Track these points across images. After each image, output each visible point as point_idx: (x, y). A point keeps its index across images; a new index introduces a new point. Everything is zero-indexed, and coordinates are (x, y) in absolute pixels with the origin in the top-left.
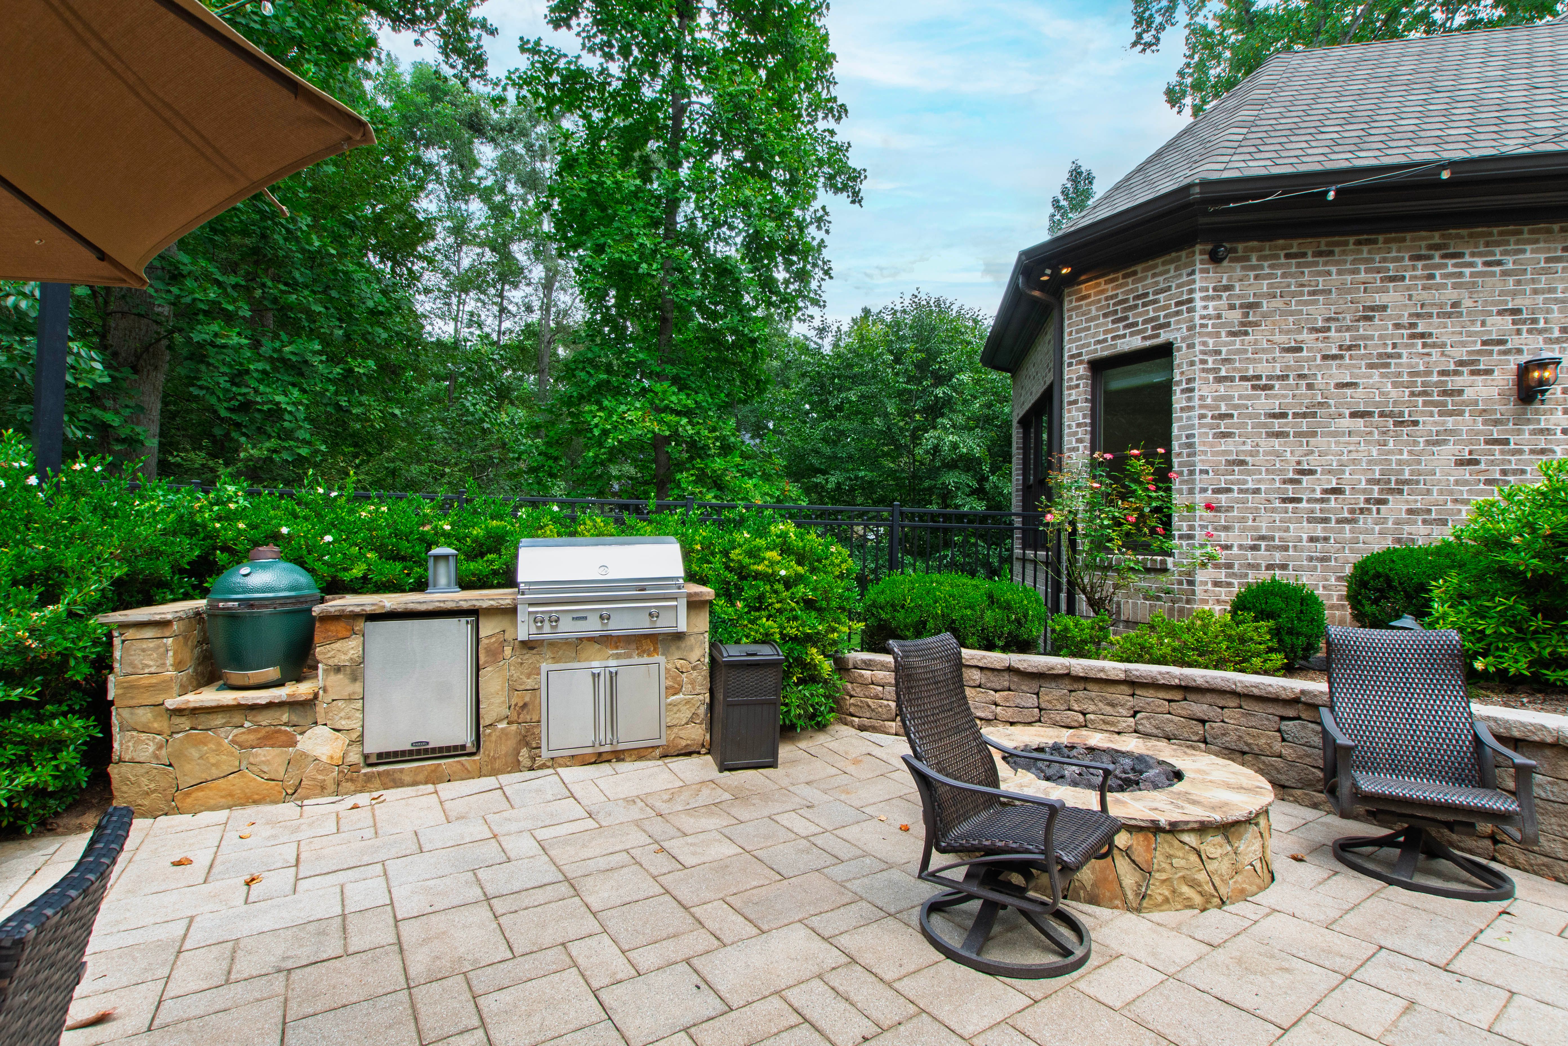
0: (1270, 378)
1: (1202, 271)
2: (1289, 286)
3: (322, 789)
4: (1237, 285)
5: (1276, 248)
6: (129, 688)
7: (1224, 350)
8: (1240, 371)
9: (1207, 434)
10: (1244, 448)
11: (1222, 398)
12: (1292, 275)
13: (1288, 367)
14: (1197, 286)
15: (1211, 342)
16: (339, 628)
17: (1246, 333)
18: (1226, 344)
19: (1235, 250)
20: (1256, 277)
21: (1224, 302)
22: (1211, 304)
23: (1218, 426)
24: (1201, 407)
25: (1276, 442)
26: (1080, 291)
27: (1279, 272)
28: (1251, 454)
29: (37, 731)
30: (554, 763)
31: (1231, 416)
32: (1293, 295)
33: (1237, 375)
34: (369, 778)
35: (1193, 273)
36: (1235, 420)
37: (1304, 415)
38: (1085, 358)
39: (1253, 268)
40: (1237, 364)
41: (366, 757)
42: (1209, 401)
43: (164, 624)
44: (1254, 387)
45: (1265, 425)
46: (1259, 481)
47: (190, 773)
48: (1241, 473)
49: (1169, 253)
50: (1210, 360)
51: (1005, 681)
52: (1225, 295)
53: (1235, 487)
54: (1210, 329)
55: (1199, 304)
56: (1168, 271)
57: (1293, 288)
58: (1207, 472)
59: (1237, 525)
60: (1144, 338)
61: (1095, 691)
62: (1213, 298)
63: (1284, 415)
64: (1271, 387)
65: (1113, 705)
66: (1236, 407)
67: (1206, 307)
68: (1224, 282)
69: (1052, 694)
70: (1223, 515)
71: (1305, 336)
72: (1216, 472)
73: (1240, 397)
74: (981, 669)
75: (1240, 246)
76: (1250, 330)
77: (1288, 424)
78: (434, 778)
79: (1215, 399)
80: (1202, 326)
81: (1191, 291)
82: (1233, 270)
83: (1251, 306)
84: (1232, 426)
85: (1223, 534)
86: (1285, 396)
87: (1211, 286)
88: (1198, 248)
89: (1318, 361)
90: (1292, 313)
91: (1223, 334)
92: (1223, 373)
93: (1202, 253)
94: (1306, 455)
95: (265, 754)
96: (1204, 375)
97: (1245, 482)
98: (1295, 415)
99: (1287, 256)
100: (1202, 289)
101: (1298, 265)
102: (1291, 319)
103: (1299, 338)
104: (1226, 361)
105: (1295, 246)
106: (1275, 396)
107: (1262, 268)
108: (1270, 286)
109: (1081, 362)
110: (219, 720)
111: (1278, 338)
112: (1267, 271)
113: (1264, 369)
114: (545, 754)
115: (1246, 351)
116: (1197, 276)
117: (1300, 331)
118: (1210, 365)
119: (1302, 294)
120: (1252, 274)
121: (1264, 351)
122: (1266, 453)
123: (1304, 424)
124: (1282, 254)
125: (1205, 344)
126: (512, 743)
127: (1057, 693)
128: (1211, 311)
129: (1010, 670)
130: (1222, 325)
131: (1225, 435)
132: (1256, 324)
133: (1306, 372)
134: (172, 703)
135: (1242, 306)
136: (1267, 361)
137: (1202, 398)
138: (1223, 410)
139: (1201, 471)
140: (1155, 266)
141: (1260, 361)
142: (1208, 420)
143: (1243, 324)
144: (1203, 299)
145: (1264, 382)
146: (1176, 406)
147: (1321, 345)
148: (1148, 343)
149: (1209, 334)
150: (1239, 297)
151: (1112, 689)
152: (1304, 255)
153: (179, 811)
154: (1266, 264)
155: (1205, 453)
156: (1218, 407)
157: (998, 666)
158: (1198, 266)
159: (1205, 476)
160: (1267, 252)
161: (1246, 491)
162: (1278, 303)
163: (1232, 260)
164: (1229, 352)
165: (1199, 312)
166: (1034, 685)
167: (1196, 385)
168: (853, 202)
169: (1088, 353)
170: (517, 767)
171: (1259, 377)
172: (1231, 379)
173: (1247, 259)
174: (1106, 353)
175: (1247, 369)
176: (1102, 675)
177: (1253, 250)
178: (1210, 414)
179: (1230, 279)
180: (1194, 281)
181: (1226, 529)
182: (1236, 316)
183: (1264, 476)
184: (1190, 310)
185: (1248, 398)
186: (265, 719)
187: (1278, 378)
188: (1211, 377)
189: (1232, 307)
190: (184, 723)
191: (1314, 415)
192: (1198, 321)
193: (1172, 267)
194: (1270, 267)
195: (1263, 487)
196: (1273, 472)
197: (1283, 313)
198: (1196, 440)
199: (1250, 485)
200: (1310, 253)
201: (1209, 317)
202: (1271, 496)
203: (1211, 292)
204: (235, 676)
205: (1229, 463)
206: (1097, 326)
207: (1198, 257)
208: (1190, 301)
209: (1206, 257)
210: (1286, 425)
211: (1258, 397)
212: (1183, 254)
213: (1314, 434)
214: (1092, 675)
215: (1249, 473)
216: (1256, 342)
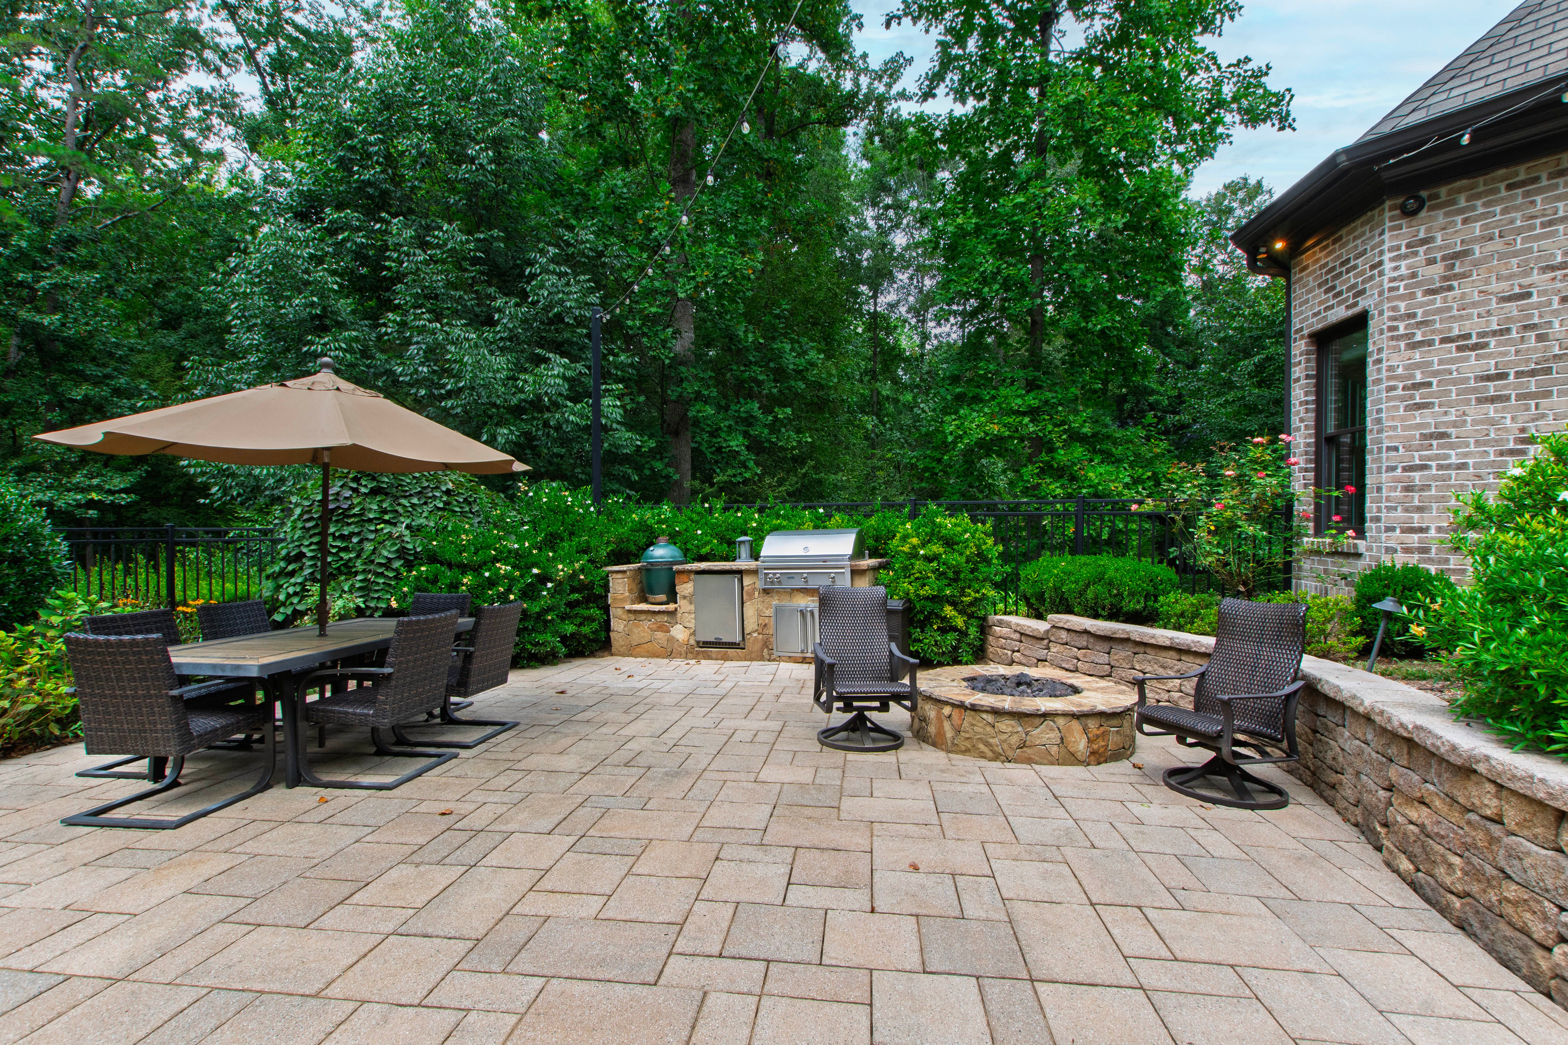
0: (1480, 335)
1: (1392, 229)
2: (1512, 222)
3: (680, 655)
4: (1439, 236)
5: (1494, 180)
6: (615, 599)
7: (1420, 312)
8: (1441, 332)
9: (1397, 408)
10: (1445, 419)
11: (1418, 366)
12: (1516, 208)
13: (1509, 319)
14: (1386, 247)
15: (1402, 305)
16: (684, 577)
17: (1450, 288)
18: (1421, 305)
19: (1436, 196)
20: (1465, 221)
21: (1421, 257)
22: (1403, 263)
23: (1412, 397)
24: (1389, 378)
25: (1491, 410)
26: (1301, 262)
27: (1498, 209)
28: (1455, 424)
29: (586, 613)
30: (779, 659)
31: (1430, 384)
32: (1519, 231)
33: (1437, 338)
34: (698, 653)
35: (1382, 233)
36: (1434, 387)
37: (1533, 373)
38: (1305, 332)
39: (1461, 211)
40: (1437, 326)
41: (698, 642)
42: (1400, 371)
43: (624, 572)
44: (1459, 349)
45: (1475, 390)
46: (1466, 455)
47: (635, 639)
48: (1439, 447)
49: (1365, 213)
50: (1402, 326)
51: (1083, 641)
52: (1421, 250)
53: (1433, 464)
54: (1402, 291)
55: (1388, 266)
56: (1364, 233)
57: (1519, 223)
58: (1396, 449)
59: (1434, 505)
60: (1348, 308)
61: (1151, 655)
62: (1406, 256)
63: (1503, 376)
64: (1485, 345)
65: (1164, 668)
66: (1435, 374)
67: (1396, 268)
68: (1422, 235)
69: (1120, 654)
70: (1416, 495)
71: (1535, 277)
72: (1408, 449)
73: (1441, 362)
74: (1069, 630)
75: (1443, 191)
76: (1455, 284)
77: (1510, 386)
78: (726, 658)
79: (1406, 368)
80: (1391, 289)
81: (1381, 253)
82: (1432, 219)
83: (1457, 256)
84: (1431, 395)
85: (1416, 516)
86: (1505, 354)
87: (1404, 243)
88: (1388, 204)
89: (1556, 305)
90: (1515, 254)
91: (1419, 294)
92: (1419, 337)
93: (1391, 209)
94: (1533, 420)
95: (660, 635)
96: (1394, 343)
97: (1447, 457)
98: (1518, 374)
99: (1509, 187)
100: (1390, 250)
101: (1527, 194)
102: (1514, 261)
103: (1526, 281)
104: (1420, 324)
105: (1522, 172)
106: (1490, 356)
107: (1474, 208)
108: (1484, 227)
109: (1302, 337)
110: (643, 617)
111: (1494, 286)
112: (1481, 210)
113: (1473, 325)
114: (776, 654)
115: (1450, 309)
116: (1386, 236)
117: (1527, 273)
118: (1402, 331)
119: (1532, 228)
120: (1459, 219)
121: (1474, 305)
122: (1475, 422)
123: (1532, 385)
124: (1502, 186)
125: (1395, 309)
126: (760, 645)
127: (1123, 654)
128: (1403, 271)
129: (1086, 632)
130: (1418, 285)
131: (1419, 406)
132: (1464, 275)
133: (1536, 320)
134: (628, 607)
135: (1444, 258)
136: (1479, 316)
137: (1390, 369)
138: (1419, 377)
139: (1389, 449)
140: (1355, 229)
141: (1469, 317)
142: (1399, 392)
143: (1445, 278)
144: (1392, 260)
145: (1474, 340)
146: (1370, 379)
147: (1559, 285)
148: (1350, 313)
149: (1401, 298)
150: (1440, 248)
151: (1164, 654)
152: (1536, 180)
153: (631, 655)
154: (1479, 203)
155: (1395, 428)
156: (1413, 376)
157: (1078, 628)
158: (1388, 224)
159: (1394, 453)
160: (1481, 189)
161: (1448, 467)
162: (1497, 245)
163: (1432, 208)
164: (1426, 313)
165: (1389, 274)
166: (1106, 646)
167: (1384, 355)
168: (1282, 129)
169: (1308, 327)
170: (762, 658)
171: (1468, 336)
172: (1430, 343)
173: (1453, 202)
174: (1320, 326)
175: (1450, 329)
176: (1153, 641)
177: (1460, 191)
178: (1401, 385)
179: (1428, 230)
180: (1383, 242)
181: (1420, 509)
182: (1438, 269)
183: (1472, 448)
184: (1381, 274)
185: (1453, 361)
186: (659, 618)
187: (1494, 333)
188: (1402, 345)
189: (1431, 262)
190: (632, 617)
191: (1548, 371)
192: (1386, 286)
193: (1367, 228)
194: (1485, 205)
195: (1470, 461)
196: (1485, 443)
197: (1502, 256)
198: (1383, 415)
199: (1454, 460)
200: (1544, 176)
201: (1401, 278)
202: (1483, 471)
203: (1403, 250)
204: (651, 598)
205: (1424, 437)
206: (1314, 297)
207: (1387, 214)
208: (1381, 263)
209: (1398, 212)
210: (1505, 387)
211: (1467, 359)
212: (1376, 212)
213: (1548, 394)
214: (1145, 640)
215: (1452, 446)
216: (1463, 296)
